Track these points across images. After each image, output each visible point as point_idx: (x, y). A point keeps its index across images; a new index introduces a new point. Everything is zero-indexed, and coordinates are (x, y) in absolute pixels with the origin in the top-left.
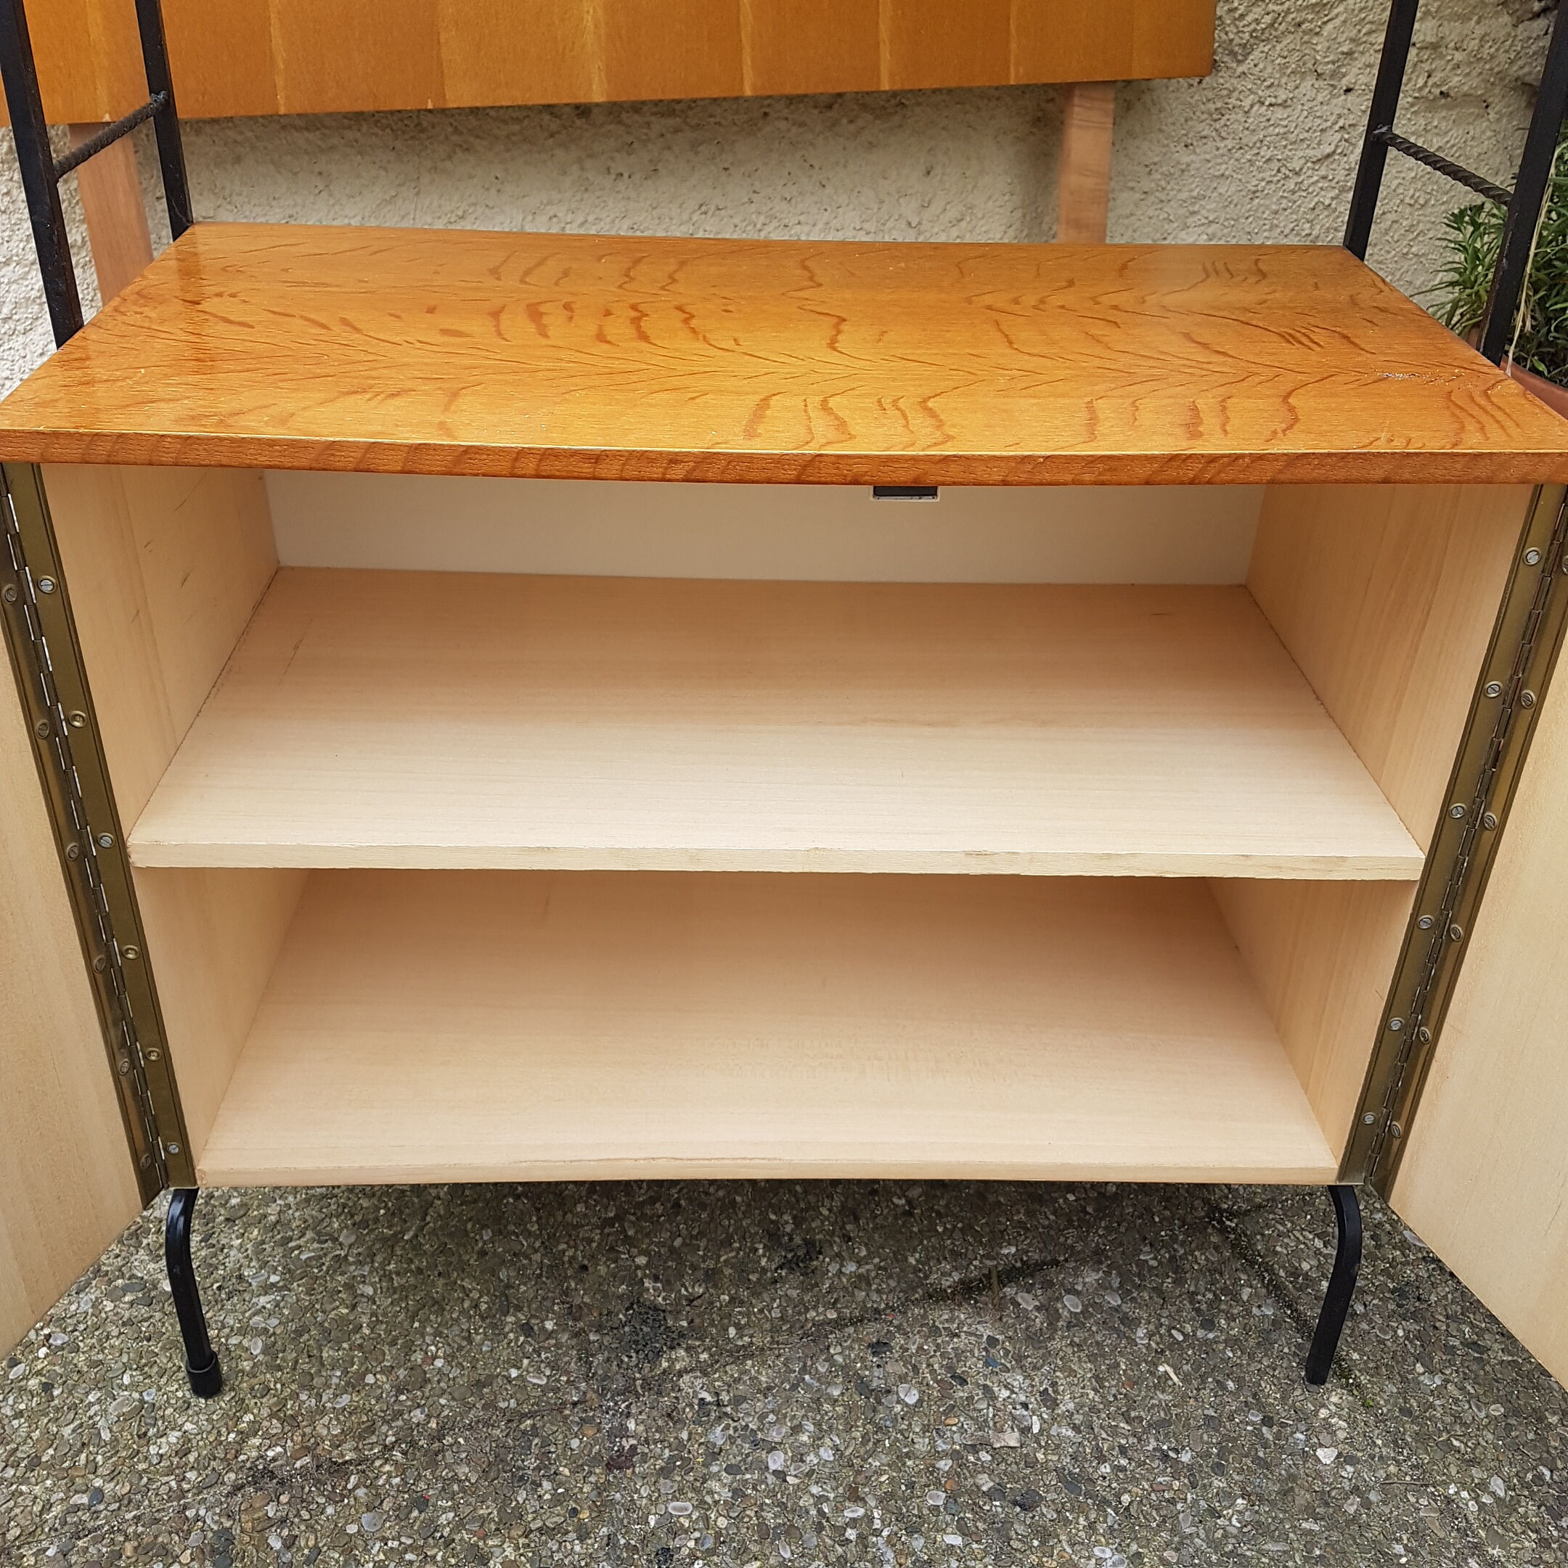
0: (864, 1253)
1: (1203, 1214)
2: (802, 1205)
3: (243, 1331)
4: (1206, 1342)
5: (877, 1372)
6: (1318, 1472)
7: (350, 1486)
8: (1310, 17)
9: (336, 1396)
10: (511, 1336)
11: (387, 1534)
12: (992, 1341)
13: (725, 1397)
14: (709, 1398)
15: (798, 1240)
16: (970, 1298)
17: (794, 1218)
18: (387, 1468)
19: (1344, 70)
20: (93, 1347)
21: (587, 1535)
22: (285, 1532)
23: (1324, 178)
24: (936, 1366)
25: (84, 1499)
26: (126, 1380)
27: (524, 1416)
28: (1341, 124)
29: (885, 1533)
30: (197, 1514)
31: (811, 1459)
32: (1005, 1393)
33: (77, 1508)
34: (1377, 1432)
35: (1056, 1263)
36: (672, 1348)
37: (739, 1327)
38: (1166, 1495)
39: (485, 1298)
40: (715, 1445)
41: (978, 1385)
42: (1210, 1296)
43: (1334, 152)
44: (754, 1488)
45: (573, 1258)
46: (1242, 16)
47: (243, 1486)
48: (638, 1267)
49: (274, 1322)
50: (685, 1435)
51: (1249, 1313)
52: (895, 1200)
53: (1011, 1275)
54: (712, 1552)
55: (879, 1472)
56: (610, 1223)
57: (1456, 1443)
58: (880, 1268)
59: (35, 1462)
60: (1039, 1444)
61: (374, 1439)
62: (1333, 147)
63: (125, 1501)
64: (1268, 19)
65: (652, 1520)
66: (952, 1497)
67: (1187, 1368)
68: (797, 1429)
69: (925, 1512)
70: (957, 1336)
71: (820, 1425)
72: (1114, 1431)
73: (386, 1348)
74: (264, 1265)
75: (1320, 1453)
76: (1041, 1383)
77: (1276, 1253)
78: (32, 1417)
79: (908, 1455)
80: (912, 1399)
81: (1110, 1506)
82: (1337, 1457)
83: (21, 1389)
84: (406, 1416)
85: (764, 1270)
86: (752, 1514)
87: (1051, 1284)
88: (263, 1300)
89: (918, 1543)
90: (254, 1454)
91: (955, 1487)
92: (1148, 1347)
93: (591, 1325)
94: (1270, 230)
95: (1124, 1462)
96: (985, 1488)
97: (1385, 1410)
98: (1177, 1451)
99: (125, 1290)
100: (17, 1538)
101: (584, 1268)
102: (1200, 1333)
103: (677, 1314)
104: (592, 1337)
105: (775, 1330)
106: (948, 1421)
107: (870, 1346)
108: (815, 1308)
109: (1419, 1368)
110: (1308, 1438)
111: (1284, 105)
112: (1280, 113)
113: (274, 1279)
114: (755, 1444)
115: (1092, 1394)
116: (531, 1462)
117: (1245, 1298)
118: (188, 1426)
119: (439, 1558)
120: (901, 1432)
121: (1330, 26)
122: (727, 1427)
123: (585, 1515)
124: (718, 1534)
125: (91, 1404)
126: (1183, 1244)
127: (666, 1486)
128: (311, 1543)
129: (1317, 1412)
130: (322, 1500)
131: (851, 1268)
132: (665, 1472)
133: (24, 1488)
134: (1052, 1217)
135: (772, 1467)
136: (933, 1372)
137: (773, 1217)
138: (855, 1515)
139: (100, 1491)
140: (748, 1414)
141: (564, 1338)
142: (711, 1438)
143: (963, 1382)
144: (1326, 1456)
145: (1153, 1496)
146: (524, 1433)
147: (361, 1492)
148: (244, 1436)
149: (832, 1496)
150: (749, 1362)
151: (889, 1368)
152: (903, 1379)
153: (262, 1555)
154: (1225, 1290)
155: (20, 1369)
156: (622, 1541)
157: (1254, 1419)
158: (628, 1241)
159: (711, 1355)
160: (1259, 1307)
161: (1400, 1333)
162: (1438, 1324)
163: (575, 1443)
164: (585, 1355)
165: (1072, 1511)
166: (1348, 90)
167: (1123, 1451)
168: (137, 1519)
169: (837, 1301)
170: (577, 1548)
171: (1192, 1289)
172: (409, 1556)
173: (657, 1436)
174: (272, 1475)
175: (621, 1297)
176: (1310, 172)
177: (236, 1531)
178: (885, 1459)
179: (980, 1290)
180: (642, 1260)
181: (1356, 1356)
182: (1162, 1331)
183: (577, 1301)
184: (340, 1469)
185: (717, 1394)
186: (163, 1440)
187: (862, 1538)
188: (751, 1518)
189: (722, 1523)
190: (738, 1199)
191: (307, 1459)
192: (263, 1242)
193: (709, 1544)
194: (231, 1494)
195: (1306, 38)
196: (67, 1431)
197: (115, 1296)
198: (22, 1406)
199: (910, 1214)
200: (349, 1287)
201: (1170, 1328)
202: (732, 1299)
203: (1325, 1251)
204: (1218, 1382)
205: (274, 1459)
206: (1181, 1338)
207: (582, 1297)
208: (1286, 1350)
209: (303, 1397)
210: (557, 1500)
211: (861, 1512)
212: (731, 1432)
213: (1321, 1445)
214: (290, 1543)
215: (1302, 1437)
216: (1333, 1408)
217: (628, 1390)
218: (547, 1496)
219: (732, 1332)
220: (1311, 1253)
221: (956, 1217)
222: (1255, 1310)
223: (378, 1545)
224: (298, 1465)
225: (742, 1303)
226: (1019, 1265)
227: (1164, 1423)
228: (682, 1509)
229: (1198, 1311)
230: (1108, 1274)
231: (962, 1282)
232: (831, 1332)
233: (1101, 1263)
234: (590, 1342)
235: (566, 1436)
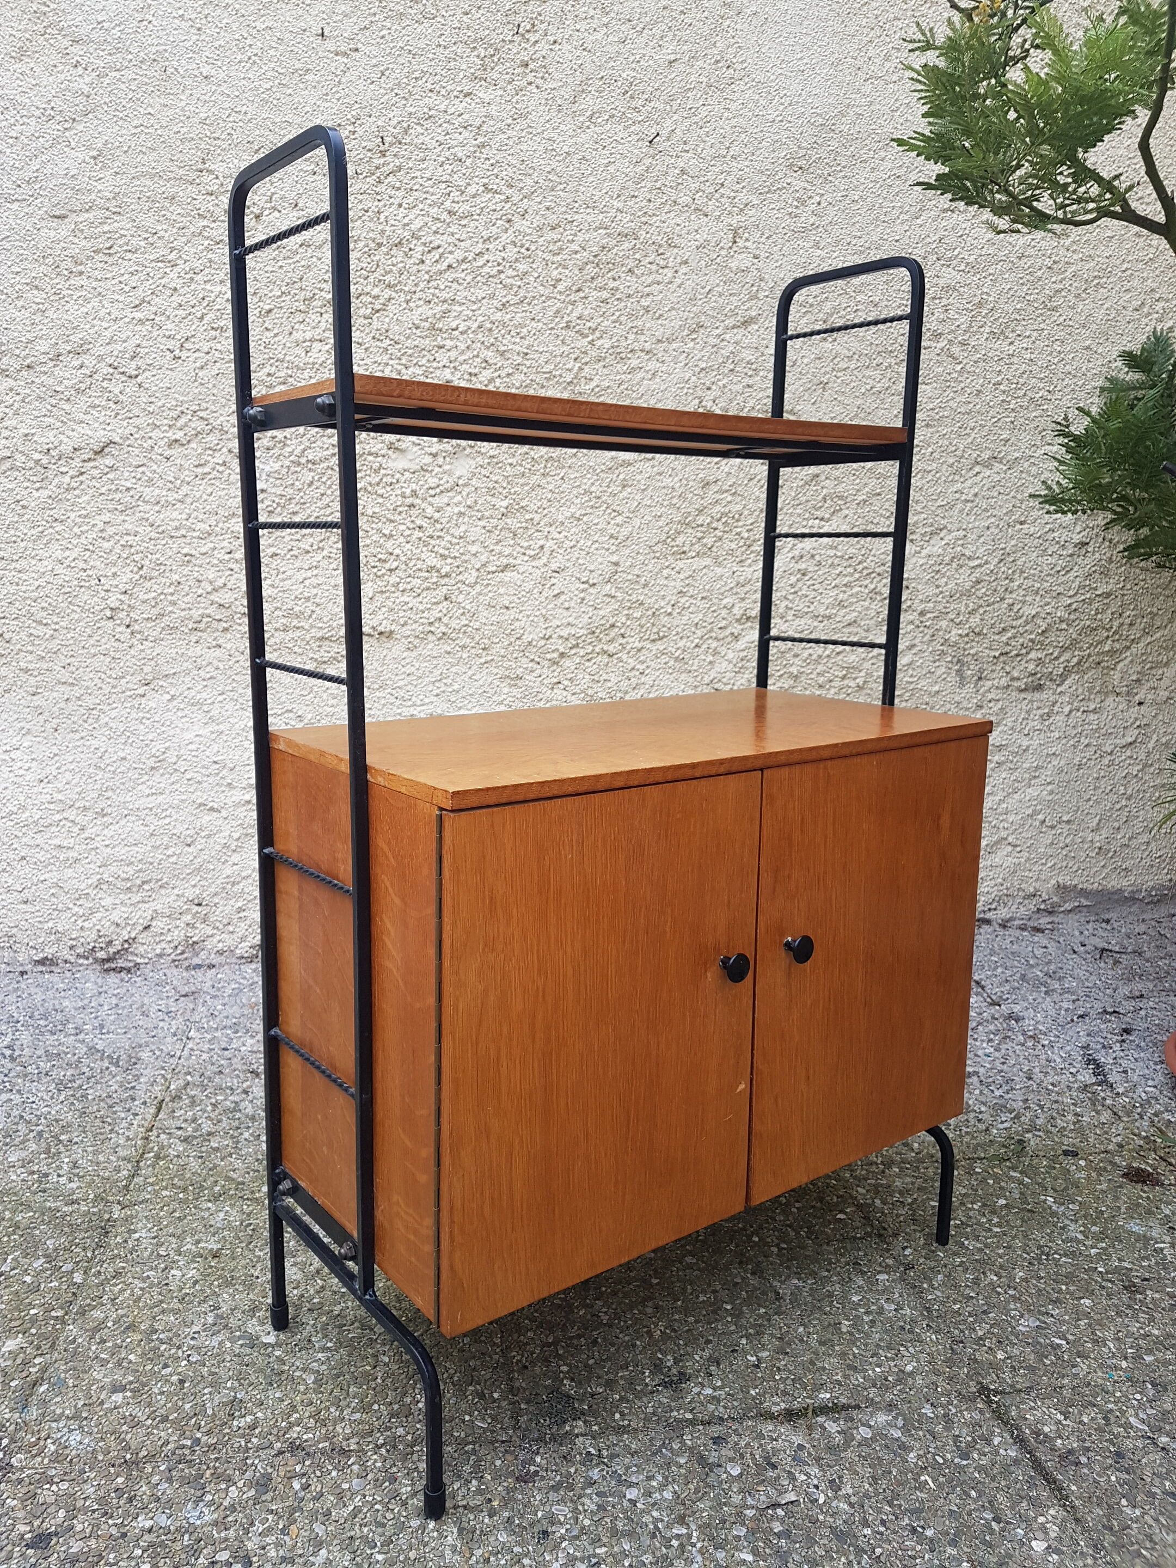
0: (719, 1383)
1: (975, 1390)
2: (682, 1352)
3: (304, 1370)
4: (958, 1466)
5: (713, 1453)
6: (1030, 1557)
7: (349, 1463)
8: (1106, 659)
9: (352, 1413)
10: (470, 1397)
11: (367, 1493)
12: (801, 1447)
13: (605, 1453)
14: (593, 1452)
15: (674, 1371)
16: (790, 1421)
17: (675, 1358)
18: (375, 1457)
19: (1135, 691)
20: (213, 1365)
21: (495, 1514)
22: (304, 1481)
23: (1131, 757)
24: (757, 1457)
25: (189, 1443)
26: (229, 1385)
27: (469, 1443)
28: (1138, 723)
29: (699, 1545)
30: (253, 1463)
31: (657, 1496)
32: (803, 1477)
33: (183, 1447)
34: (1081, 1537)
35: (859, 1407)
36: (574, 1419)
37: (622, 1414)
38: (910, 1553)
39: (458, 1374)
40: (592, 1479)
41: (785, 1471)
42: (970, 1439)
43: (1135, 741)
44: (613, 1507)
45: (520, 1361)
46: (1057, 658)
47: (284, 1452)
48: (562, 1372)
49: (324, 1367)
50: (572, 1470)
51: (997, 1453)
52: (749, 1357)
53: (823, 1410)
54: (577, 1538)
55: (702, 1511)
56: (549, 1345)
57: (1144, 1552)
58: (729, 1395)
59: (165, 1419)
60: (821, 1510)
61: (370, 1439)
62: (1134, 738)
63: (212, 1448)
64: (1075, 660)
65: (540, 1514)
66: (752, 1532)
67: (942, 1479)
68: (650, 1478)
69: (730, 1538)
70: (776, 1440)
71: (667, 1478)
72: (880, 1511)
73: (389, 1392)
74: (325, 1336)
75: (1034, 1543)
76: (831, 1475)
77: (1026, 1419)
78: (169, 1395)
79: (725, 1504)
80: (736, 1471)
81: (866, 1553)
82: (1047, 1548)
83: (166, 1380)
84: (393, 1430)
85: (647, 1385)
86: (609, 1521)
87: (852, 1420)
88: (320, 1355)
89: (721, 1555)
90: (295, 1435)
91: (754, 1526)
92: (916, 1464)
93: (524, 1398)
94: (1095, 789)
95: (882, 1529)
96: (776, 1531)
97: (1091, 1524)
98: (924, 1529)
99: (240, 1338)
100: (145, 1457)
101: (526, 1367)
102: (957, 1460)
103: (582, 1401)
104: (523, 1406)
105: (647, 1419)
106: (759, 1488)
107: (712, 1438)
108: (678, 1410)
109: (1124, 1502)
110: (1026, 1534)
111: (1094, 711)
112: (1092, 717)
113: (329, 1345)
114: (620, 1482)
115: (867, 1486)
116: (467, 1469)
117: (996, 1443)
118: (259, 1415)
119: (396, 1511)
120: (723, 1490)
121: (1121, 664)
122: (603, 1470)
123: (495, 1503)
124: (583, 1528)
125: (204, 1394)
126: (956, 1407)
127: (553, 1496)
128: (318, 1489)
129: (1036, 1518)
130: (330, 1468)
131: (709, 1391)
132: (555, 1488)
133: (155, 1431)
134: (861, 1380)
135: (628, 1496)
136: (754, 1458)
137: (660, 1356)
138: (680, 1532)
139: (199, 1440)
140: (618, 1464)
141: (504, 1404)
142: (590, 1474)
143: (774, 1467)
144: (1039, 1546)
145: (900, 1552)
146: (466, 1452)
147: (355, 1467)
148: (291, 1425)
149: (666, 1519)
150: (626, 1436)
151: (723, 1452)
152: (732, 1460)
153: (287, 1491)
154: (982, 1438)
155: (169, 1370)
156: (517, 1522)
157: (987, 1516)
158: (558, 1356)
159: (600, 1428)
160: (1006, 1450)
161: (1113, 1478)
162: (1145, 1477)
163: (498, 1463)
164: (516, 1416)
165: (837, 1553)
166: (1140, 704)
167: (883, 1523)
168: (217, 1459)
169: (694, 1408)
170: (486, 1520)
171: (957, 1433)
172: (377, 1507)
173: (554, 1468)
174: (304, 1449)
175: (545, 1387)
176: (1119, 754)
177: (274, 1475)
178: (708, 1504)
179: (799, 1417)
180: (565, 1368)
181: (1074, 1488)
182: (929, 1456)
183: (517, 1384)
184: (345, 1453)
185: (600, 1451)
186: (243, 1420)
187: (682, 1545)
188: (607, 1523)
189: (587, 1522)
190: (638, 1343)
191: (327, 1444)
192: (328, 1324)
193: (575, 1533)
194: (277, 1455)
195: (1105, 671)
196: (187, 1406)
197: (233, 1340)
198: (165, 1389)
199: (757, 1366)
200: (375, 1356)
201: (934, 1454)
202: (622, 1399)
203: (1064, 1422)
204: (965, 1492)
205: (306, 1441)
206: (941, 1461)
207: (520, 1383)
208: (1021, 1478)
209: (332, 1410)
210: (479, 1492)
211: (685, 1531)
212: (605, 1473)
213: (1036, 1539)
214: (306, 1487)
215: (1022, 1532)
216: (1050, 1518)
217: (541, 1440)
218: (474, 1489)
219: (617, 1416)
220: (1053, 1422)
221: (790, 1372)
222: (1002, 1451)
223: (359, 1497)
224: (320, 1446)
225: (628, 1401)
226: (830, 1405)
227: (919, 1511)
228: (562, 1511)
229: (958, 1447)
230: (896, 1418)
231: (785, 1409)
232: (687, 1427)
233: (892, 1411)
234: (521, 1409)
235: (492, 1458)
